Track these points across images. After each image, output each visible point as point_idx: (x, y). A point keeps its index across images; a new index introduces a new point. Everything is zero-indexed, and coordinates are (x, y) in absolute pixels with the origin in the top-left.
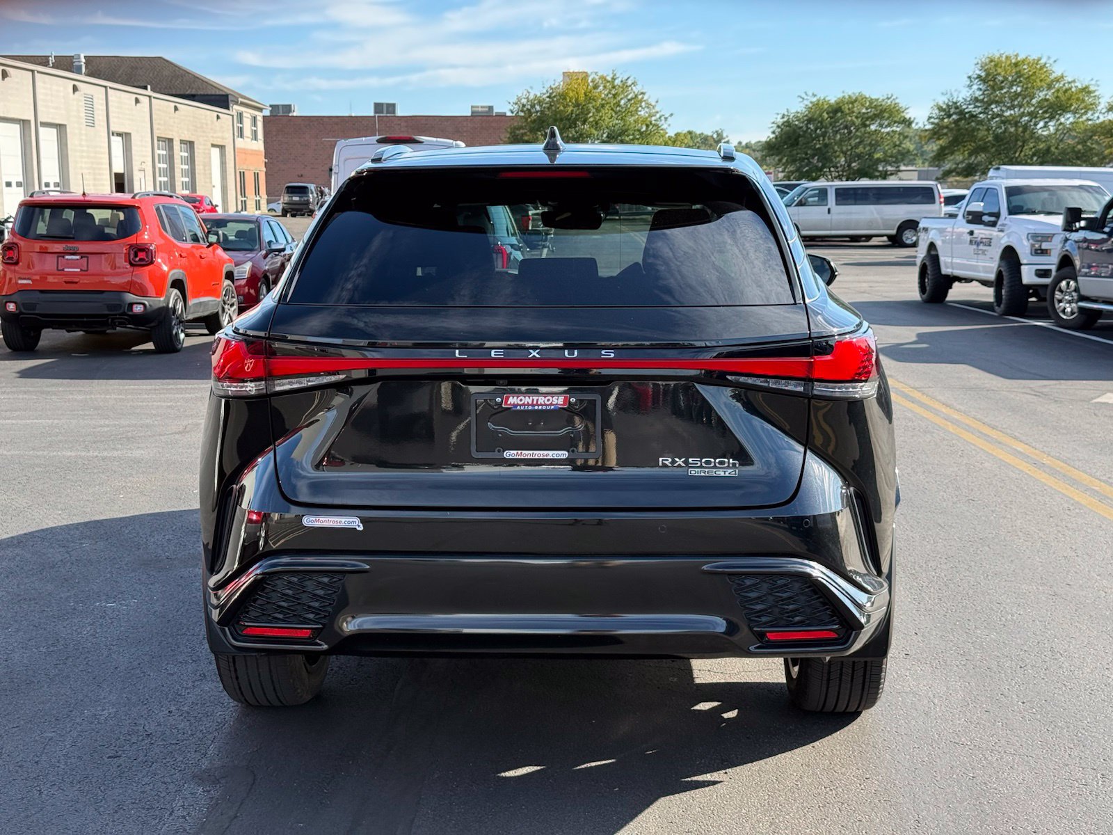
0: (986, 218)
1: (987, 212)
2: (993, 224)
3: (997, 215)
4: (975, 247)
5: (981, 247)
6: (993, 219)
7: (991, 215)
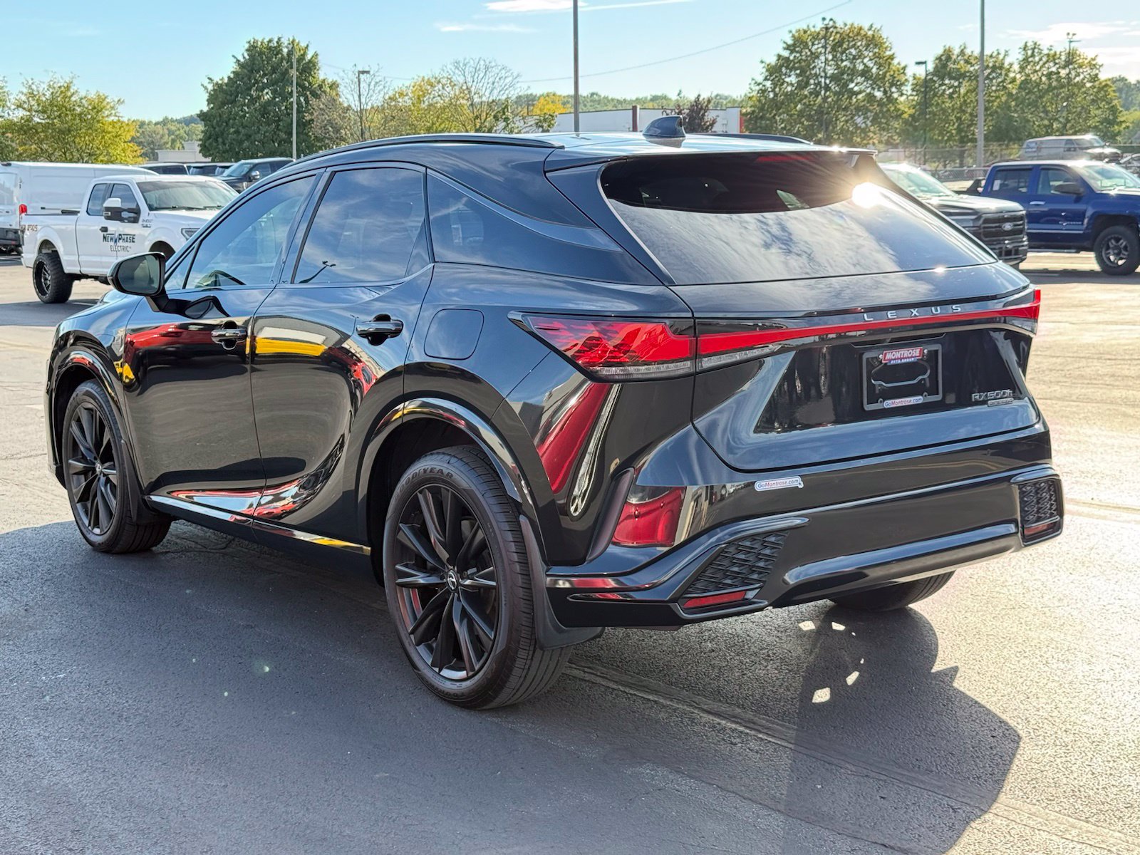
0: (125, 215)
1: (126, 208)
2: (135, 220)
3: (137, 212)
4: (112, 243)
5: (121, 243)
6: (132, 215)
7: (130, 211)
